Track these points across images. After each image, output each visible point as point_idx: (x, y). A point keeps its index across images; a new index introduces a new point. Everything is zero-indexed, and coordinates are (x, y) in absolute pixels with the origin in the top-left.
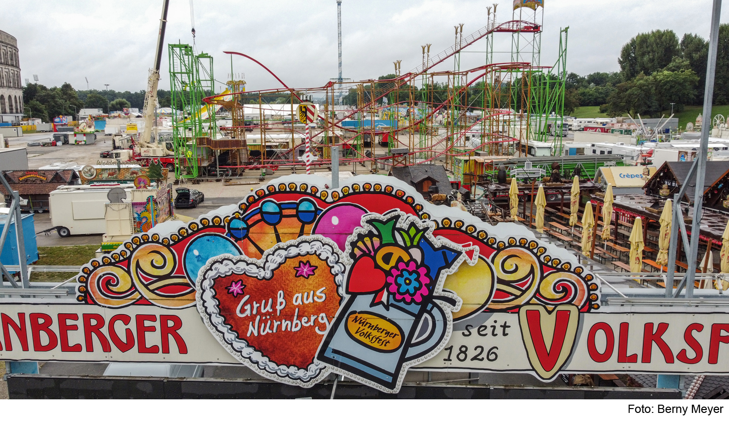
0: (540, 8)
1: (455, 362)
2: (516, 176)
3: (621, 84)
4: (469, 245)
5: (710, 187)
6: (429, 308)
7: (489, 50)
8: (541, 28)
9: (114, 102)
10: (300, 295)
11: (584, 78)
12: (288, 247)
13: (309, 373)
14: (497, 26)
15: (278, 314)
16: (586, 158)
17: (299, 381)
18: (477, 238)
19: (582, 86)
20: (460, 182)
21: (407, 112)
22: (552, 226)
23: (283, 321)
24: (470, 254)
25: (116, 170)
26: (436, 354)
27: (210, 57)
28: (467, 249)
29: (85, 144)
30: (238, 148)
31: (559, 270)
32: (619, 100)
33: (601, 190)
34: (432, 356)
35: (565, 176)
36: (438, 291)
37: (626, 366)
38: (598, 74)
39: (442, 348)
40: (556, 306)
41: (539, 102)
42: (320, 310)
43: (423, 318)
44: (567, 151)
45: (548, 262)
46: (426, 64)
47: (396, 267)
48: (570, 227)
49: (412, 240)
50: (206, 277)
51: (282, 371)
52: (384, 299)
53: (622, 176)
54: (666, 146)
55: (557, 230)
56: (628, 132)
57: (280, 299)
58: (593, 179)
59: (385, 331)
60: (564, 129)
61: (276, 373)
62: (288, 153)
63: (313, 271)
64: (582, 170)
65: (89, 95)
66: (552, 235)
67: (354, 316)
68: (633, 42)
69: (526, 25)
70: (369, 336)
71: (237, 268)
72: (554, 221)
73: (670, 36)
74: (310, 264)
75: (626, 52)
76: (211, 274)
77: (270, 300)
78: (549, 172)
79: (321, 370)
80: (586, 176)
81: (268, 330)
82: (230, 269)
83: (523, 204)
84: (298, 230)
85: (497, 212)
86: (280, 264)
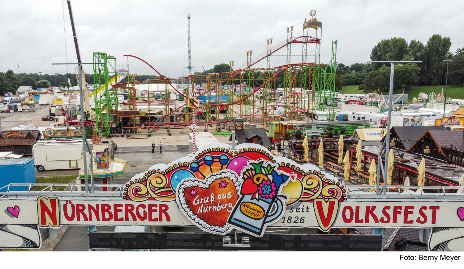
0: (319, 29)
1: (286, 224)
2: (307, 135)
3: (372, 72)
4: (292, 174)
5: (417, 141)
6: (275, 200)
7: (289, 54)
8: (320, 40)
9: (39, 82)
10: (221, 195)
11: (349, 67)
12: (216, 175)
13: (224, 229)
14: (293, 40)
15: (211, 203)
16: (349, 123)
17: (219, 232)
18: (296, 171)
19: (347, 72)
20: (273, 137)
21: (235, 89)
22: (328, 164)
23: (213, 206)
24: (293, 177)
25: (66, 131)
26: (278, 220)
27: (114, 58)
28: (292, 175)
29: (29, 112)
30: (135, 116)
31: (330, 184)
32: (370, 82)
33: (356, 143)
34: (277, 221)
35: (335, 134)
36: (280, 193)
37: (359, 224)
38: (357, 64)
39: (281, 217)
40: (329, 199)
41: (320, 86)
42: (229, 201)
43: (273, 205)
44: (337, 116)
45: (325, 180)
46: (250, 63)
47: (262, 183)
48: (338, 165)
49: (269, 171)
50: (181, 187)
51: (212, 228)
52: (257, 197)
53: (369, 134)
54: (397, 114)
55: (331, 166)
56: (376, 104)
57: (212, 197)
58: (352, 135)
59: (257, 210)
60: (335, 101)
61: (210, 229)
62: (163, 118)
63: (227, 185)
64: (345, 130)
65: (23, 77)
66: (328, 169)
67: (244, 204)
68: (379, 45)
69: (311, 39)
70: (250, 212)
71: (194, 184)
72: (329, 161)
73: (402, 42)
74: (225, 182)
75: (375, 51)
76: (183, 186)
77: (208, 197)
78: (326, 132)
79: (229, 227)
80: (348, 133)
81: (206, 210)
82: (191, 184)
83: (311, 150)
84: (220, 168)
85: (297, 156)
86: (213, 182)
